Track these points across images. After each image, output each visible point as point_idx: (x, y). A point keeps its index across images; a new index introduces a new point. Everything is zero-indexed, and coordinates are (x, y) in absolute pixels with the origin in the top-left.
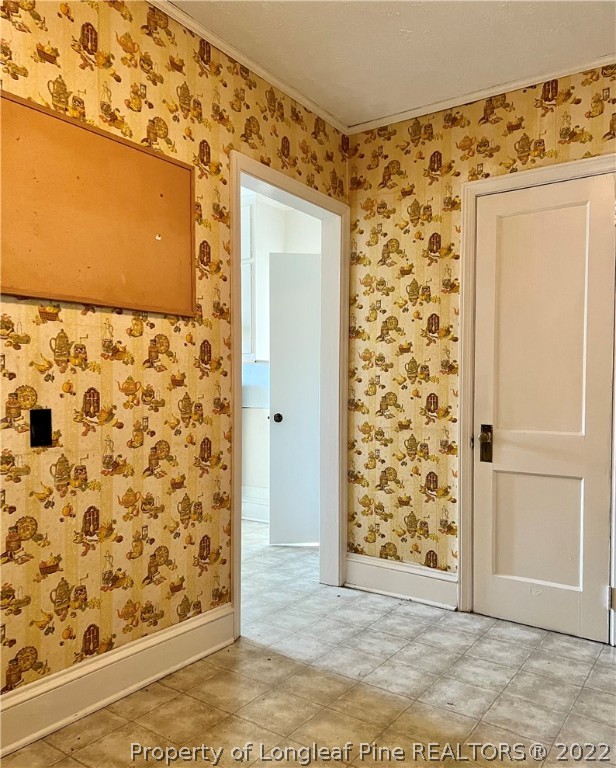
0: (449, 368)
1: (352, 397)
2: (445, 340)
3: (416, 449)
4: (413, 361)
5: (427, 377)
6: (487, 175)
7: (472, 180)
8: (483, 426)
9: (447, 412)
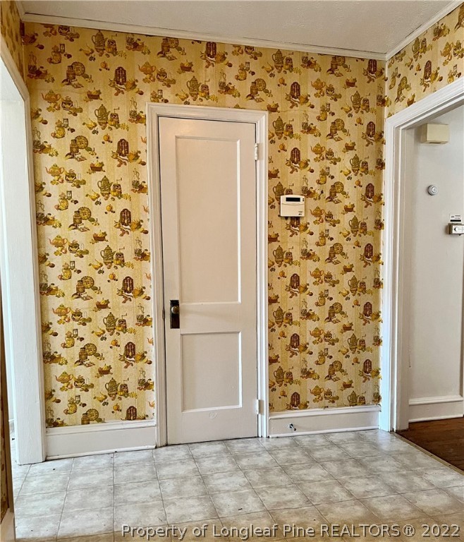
0: (142, 256)
1: (44, 281)
2: (137, 232)
3: (115, 324)
4: (108, 249)
5: (122, 263)
6: (166, 101)
7: (154, 101)
8: (172, 301)
9: (141, 292)
